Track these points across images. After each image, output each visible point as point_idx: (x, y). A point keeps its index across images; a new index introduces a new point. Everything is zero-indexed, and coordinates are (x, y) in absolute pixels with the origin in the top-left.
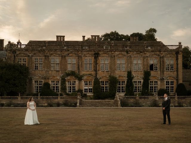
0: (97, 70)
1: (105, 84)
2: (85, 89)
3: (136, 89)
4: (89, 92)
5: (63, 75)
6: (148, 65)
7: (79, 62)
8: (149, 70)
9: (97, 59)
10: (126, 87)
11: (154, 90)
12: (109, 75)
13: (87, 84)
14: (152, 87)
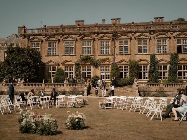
0: (115, 54)
1: (124, 69)
2: (101, 76)
3: (161, 75)
4: (106, 78)
5: (77, 60)
6: (174, 47)
7: (95, 46)
8: (176, 53)
9: (115, 42)
10: (149, 72)
11: (183, 76)
12: (129, 59)
13: (104, 70)
14: (181, 72)
